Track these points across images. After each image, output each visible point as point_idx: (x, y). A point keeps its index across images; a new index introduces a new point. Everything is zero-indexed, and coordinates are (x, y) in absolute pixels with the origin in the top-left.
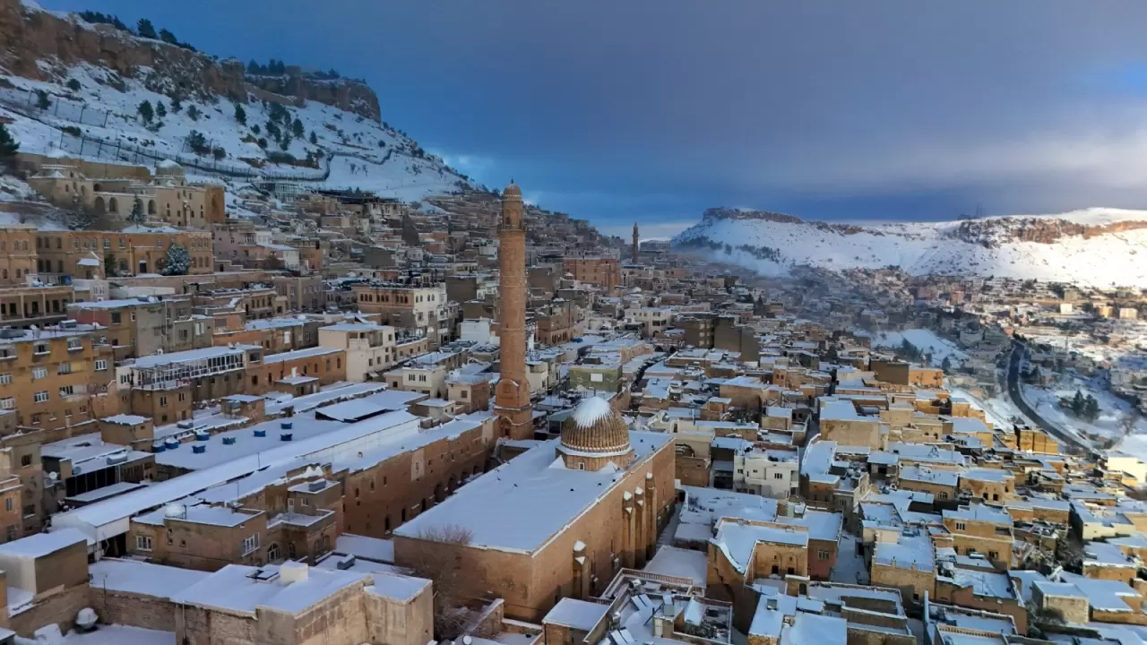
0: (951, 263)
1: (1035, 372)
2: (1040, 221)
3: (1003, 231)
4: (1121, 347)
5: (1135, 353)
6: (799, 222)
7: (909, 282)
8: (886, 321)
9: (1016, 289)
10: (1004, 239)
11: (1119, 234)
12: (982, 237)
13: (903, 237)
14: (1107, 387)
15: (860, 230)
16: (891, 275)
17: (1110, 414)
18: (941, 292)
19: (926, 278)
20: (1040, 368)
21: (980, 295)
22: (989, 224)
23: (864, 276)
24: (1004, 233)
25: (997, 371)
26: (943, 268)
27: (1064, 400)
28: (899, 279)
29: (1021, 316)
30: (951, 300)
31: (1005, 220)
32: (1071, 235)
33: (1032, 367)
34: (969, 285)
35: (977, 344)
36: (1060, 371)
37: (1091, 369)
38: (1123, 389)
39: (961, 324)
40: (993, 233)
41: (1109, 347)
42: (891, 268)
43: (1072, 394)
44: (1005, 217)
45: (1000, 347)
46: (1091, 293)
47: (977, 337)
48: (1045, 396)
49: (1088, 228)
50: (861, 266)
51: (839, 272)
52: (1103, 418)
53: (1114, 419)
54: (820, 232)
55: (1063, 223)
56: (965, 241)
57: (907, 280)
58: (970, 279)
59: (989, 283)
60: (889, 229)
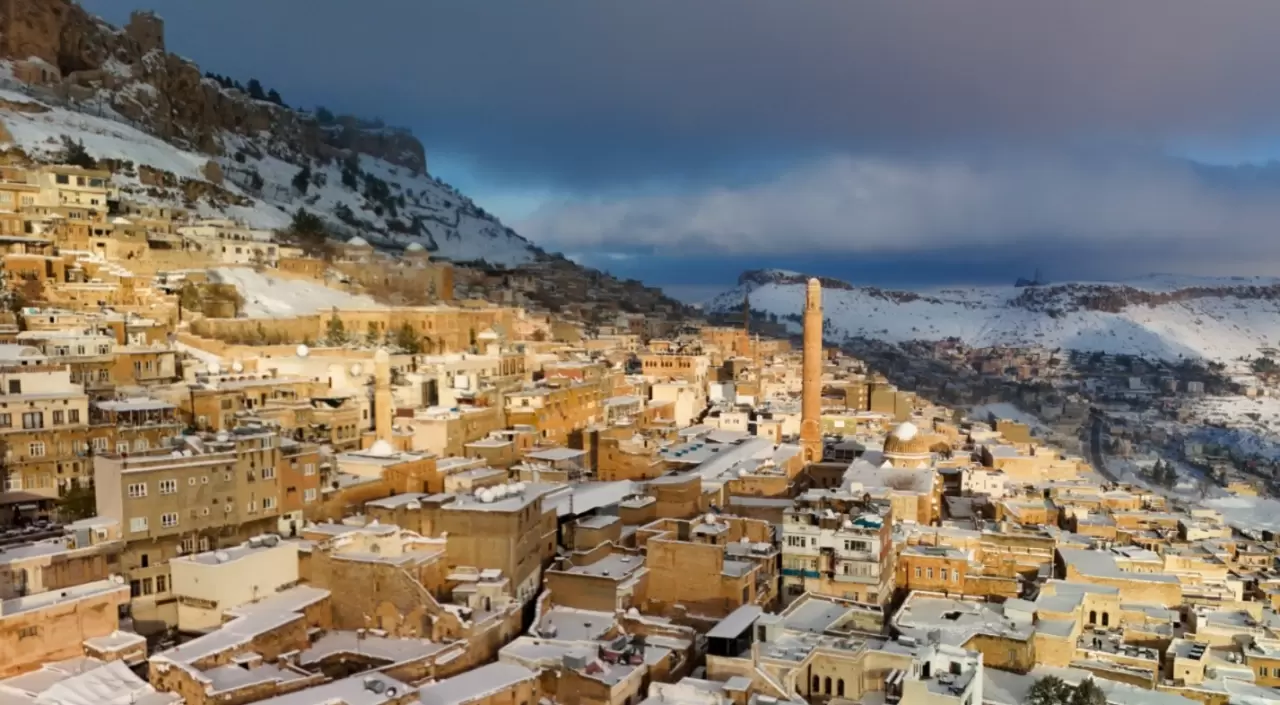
0: (1015, 334)
1: (1116, 443)
2: (1107, 289)
3: (1068, 299)
4: (1190, 422)
5: (1204, 428)
6: (849, 288)
7: (972, 356)
8: (970, 394)
9: (1084, 362)
10: (1069, 307)
11: (1185, 302)
12: (1047, 306)
13: (962, 305)
14: (1182, 458)
15: (916, 297)
16: (952, 347)
17: (1187, 481)
18: (1006, 366)
19: (989, 351)
20: (1121, 440)
21: (1048, 369)
22: (1055, 291)
23: (923, 349)
24: (1069, 300)
25: (1081, 444)
26: (1008, 339)
27: (1144, 470)
28: (960, 352)
29: (1091, 391)
30: (1017, 374)
31: (1069, 286)
32: (1137, 304)
33: (1112, 440)
34: (1035, 358)
35: (1058, 417)
36: (1138, 443)
37: (1166, 441)
38: (1196, 460)
39: (1040, 398)
40: (1058, 301)
41: (1179, 423)
42: (951, 340)
43: (1152, 463)
44: (1071, 282)
45: (1080, 420)
46: (1159, 367)
47: (1058, 411)
48: (1127, 466)
49: (1154, 296)
50: (919, 337)
51: (896, 345)
52: (1180, 485)
53: (1190, 486)
54: (873, 299)
55: (1129, 290)
56: (1029, 309)
57: (968, 353)
58: (1036, 351)
59: (1056, 356)
60: (948, 296)
